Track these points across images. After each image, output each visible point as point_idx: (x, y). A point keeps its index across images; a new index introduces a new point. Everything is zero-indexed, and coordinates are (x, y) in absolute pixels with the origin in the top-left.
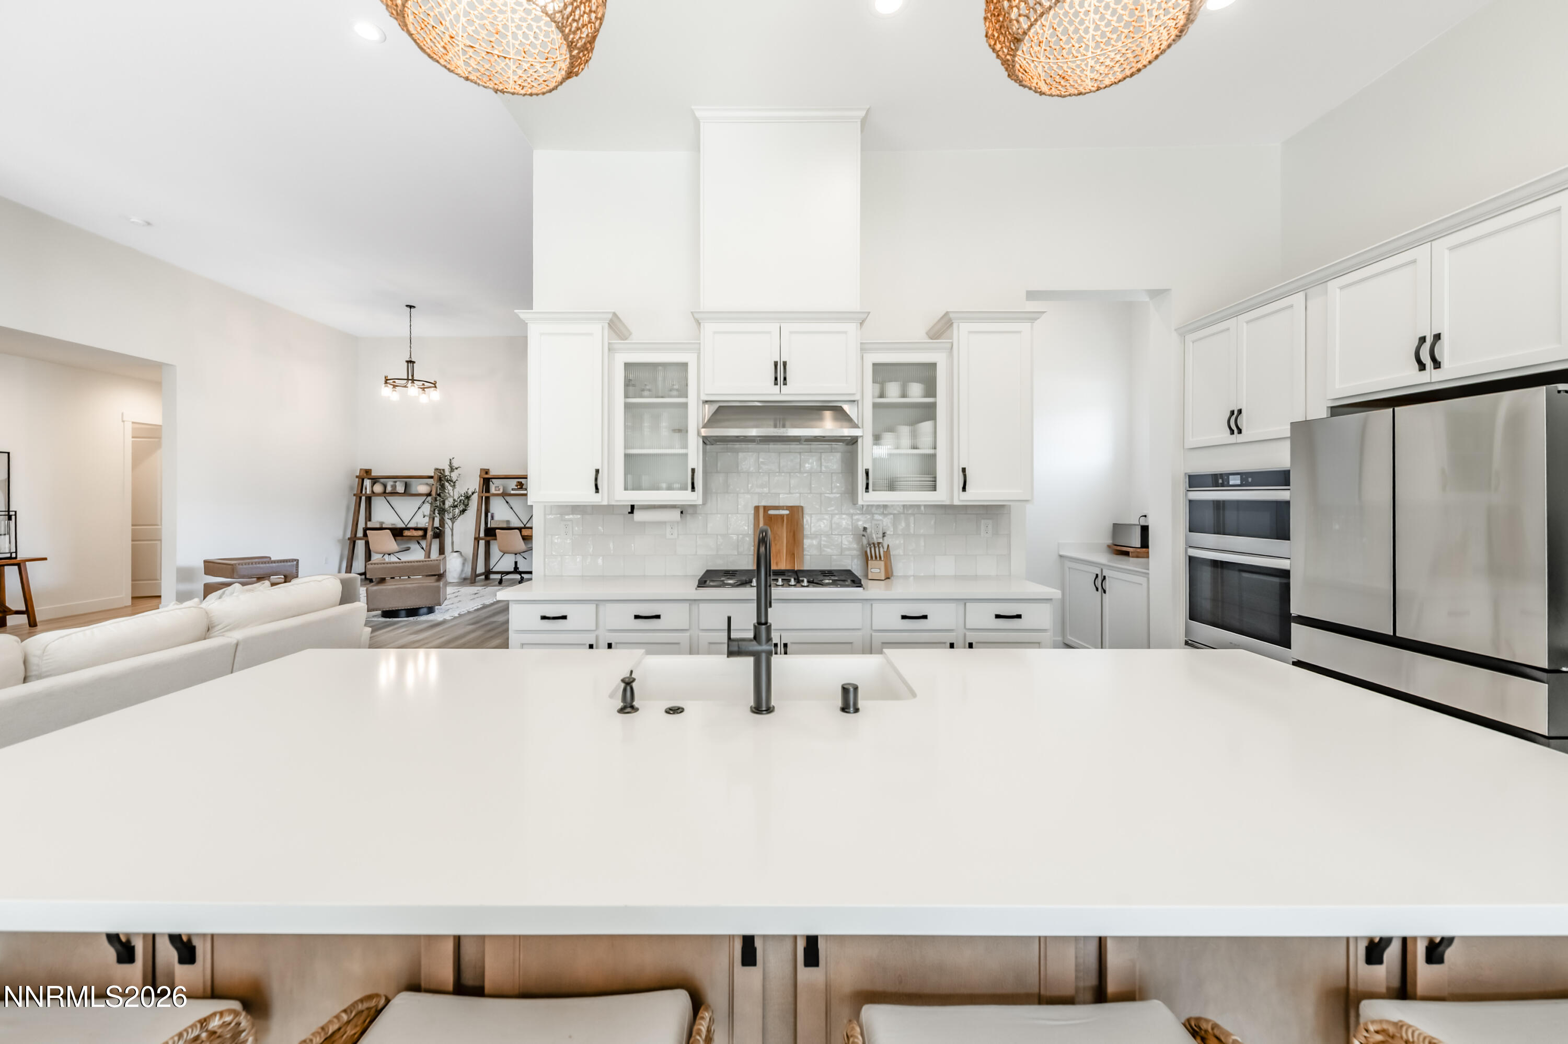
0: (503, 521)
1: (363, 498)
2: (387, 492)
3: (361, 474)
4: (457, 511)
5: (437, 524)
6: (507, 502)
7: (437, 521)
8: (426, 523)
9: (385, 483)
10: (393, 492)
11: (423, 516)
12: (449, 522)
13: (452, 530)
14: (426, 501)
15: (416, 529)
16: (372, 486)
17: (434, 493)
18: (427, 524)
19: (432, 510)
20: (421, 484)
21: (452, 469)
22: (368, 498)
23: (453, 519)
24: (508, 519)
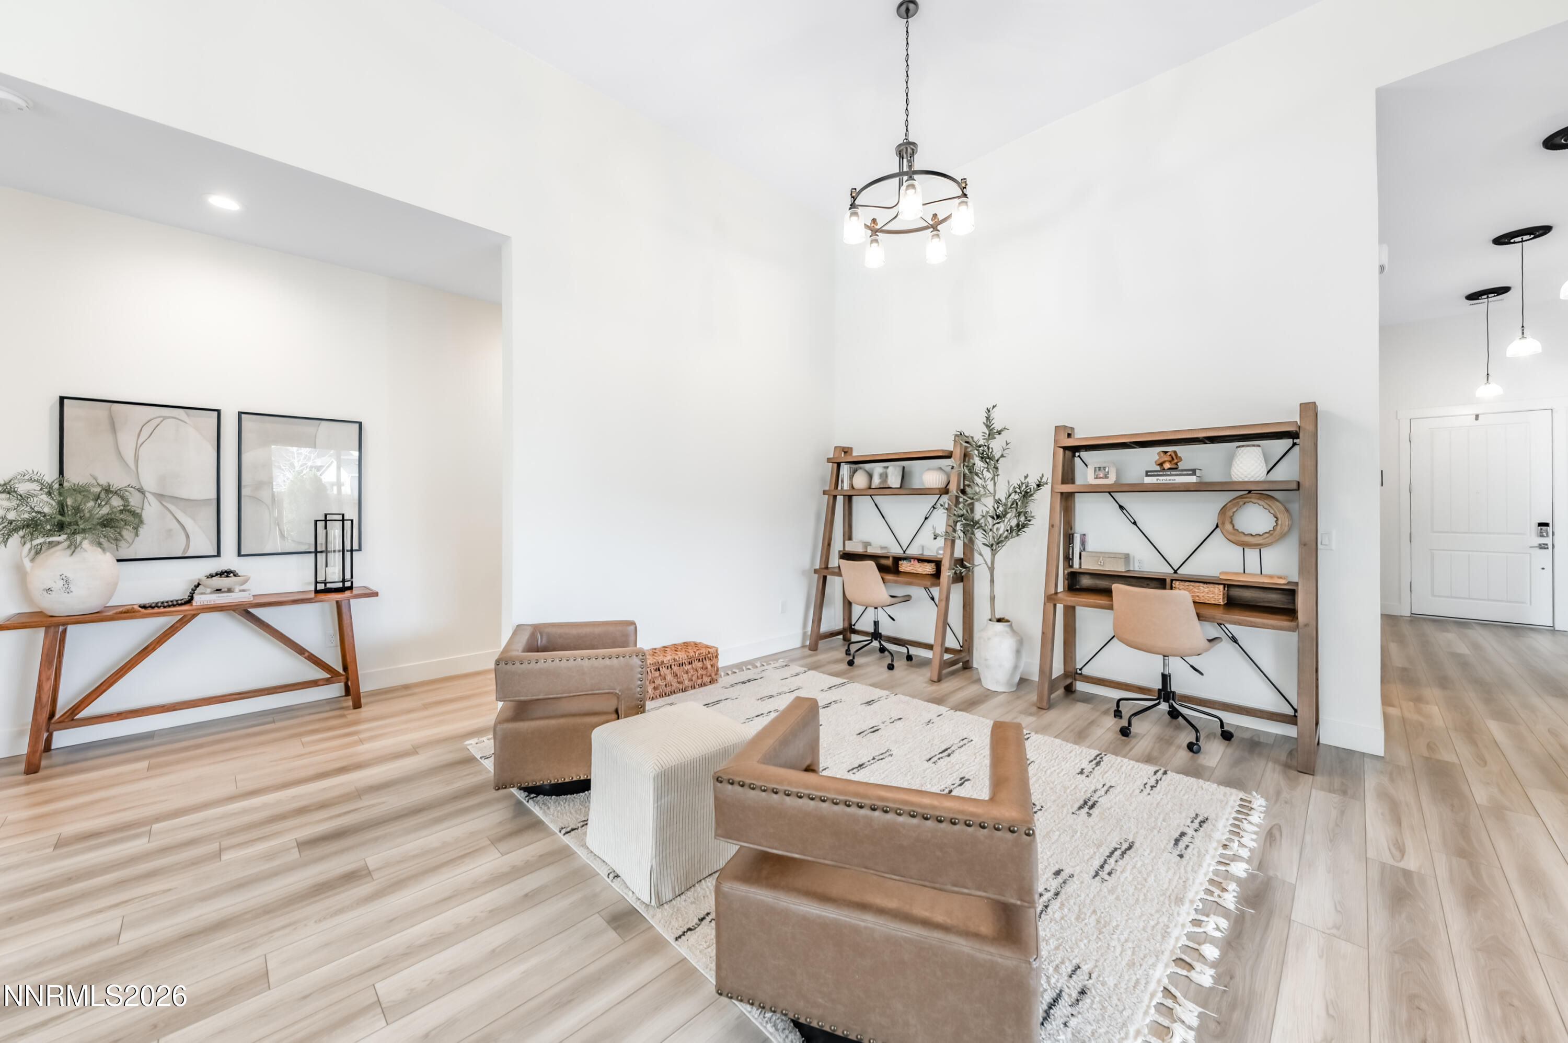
0: (1115, 556)
1: (840, 499)
2: (873, 486)
3: (836, 456)
4: (1002, 527)
5: (959, 553)
6: (1121, 507)
7: (959, 545)
8: (940, 548)
9: (870, 472)
10: (881, 486)
11: (933, 537)
12: (987, 552)
13: (992, 569)
14: (938, 505)
15: (921, 560)
16: (851, 477)
17: (953, 488)
18: (941, 552)
19: (952, 523)
20: (929, 469)
21: (992, 433)
22: (847, 497)
23: (996, 545)
24: (1126, 552)
